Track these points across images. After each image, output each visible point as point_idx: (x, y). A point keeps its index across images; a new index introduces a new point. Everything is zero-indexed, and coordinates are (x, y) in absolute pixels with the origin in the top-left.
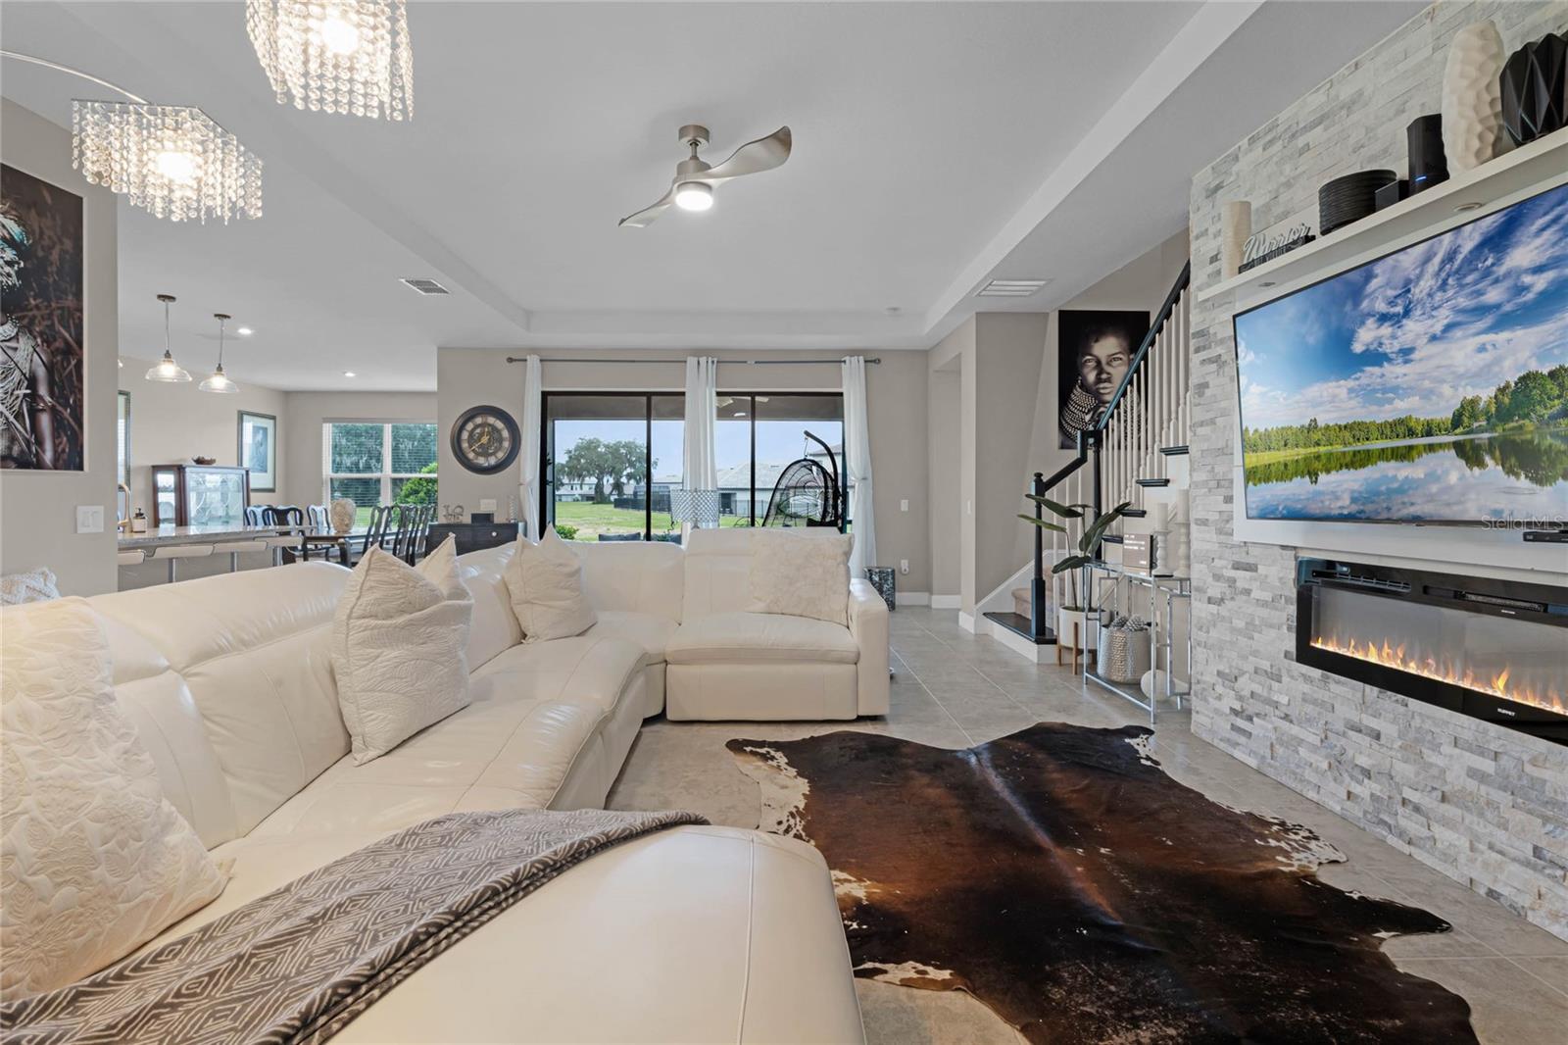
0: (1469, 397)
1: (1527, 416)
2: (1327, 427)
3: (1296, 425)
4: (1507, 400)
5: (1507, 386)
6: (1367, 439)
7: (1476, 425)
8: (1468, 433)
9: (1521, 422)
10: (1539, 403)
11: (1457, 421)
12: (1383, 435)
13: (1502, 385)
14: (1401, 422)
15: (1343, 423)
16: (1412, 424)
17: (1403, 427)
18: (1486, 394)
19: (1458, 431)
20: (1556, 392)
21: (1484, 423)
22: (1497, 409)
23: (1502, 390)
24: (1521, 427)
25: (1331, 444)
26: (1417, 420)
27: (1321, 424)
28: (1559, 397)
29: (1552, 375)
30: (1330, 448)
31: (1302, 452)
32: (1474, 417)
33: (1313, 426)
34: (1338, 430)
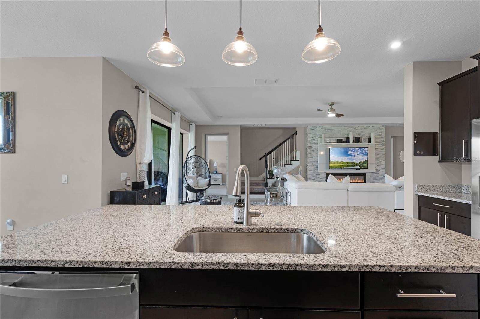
3: (339, 161)
6: (349, 164)
7: (361, 164)
10: (366, 163)
11: (359, 163)
12: (351, 164)
14: (353, 163)
15: (346, 162)
17: (354, 163)
18: (362, 161)
23: (364, 161)
25: (344, 164)
26: (356, 163)
27: (343, 161)
31: (340, 165)
33: (342, 161)
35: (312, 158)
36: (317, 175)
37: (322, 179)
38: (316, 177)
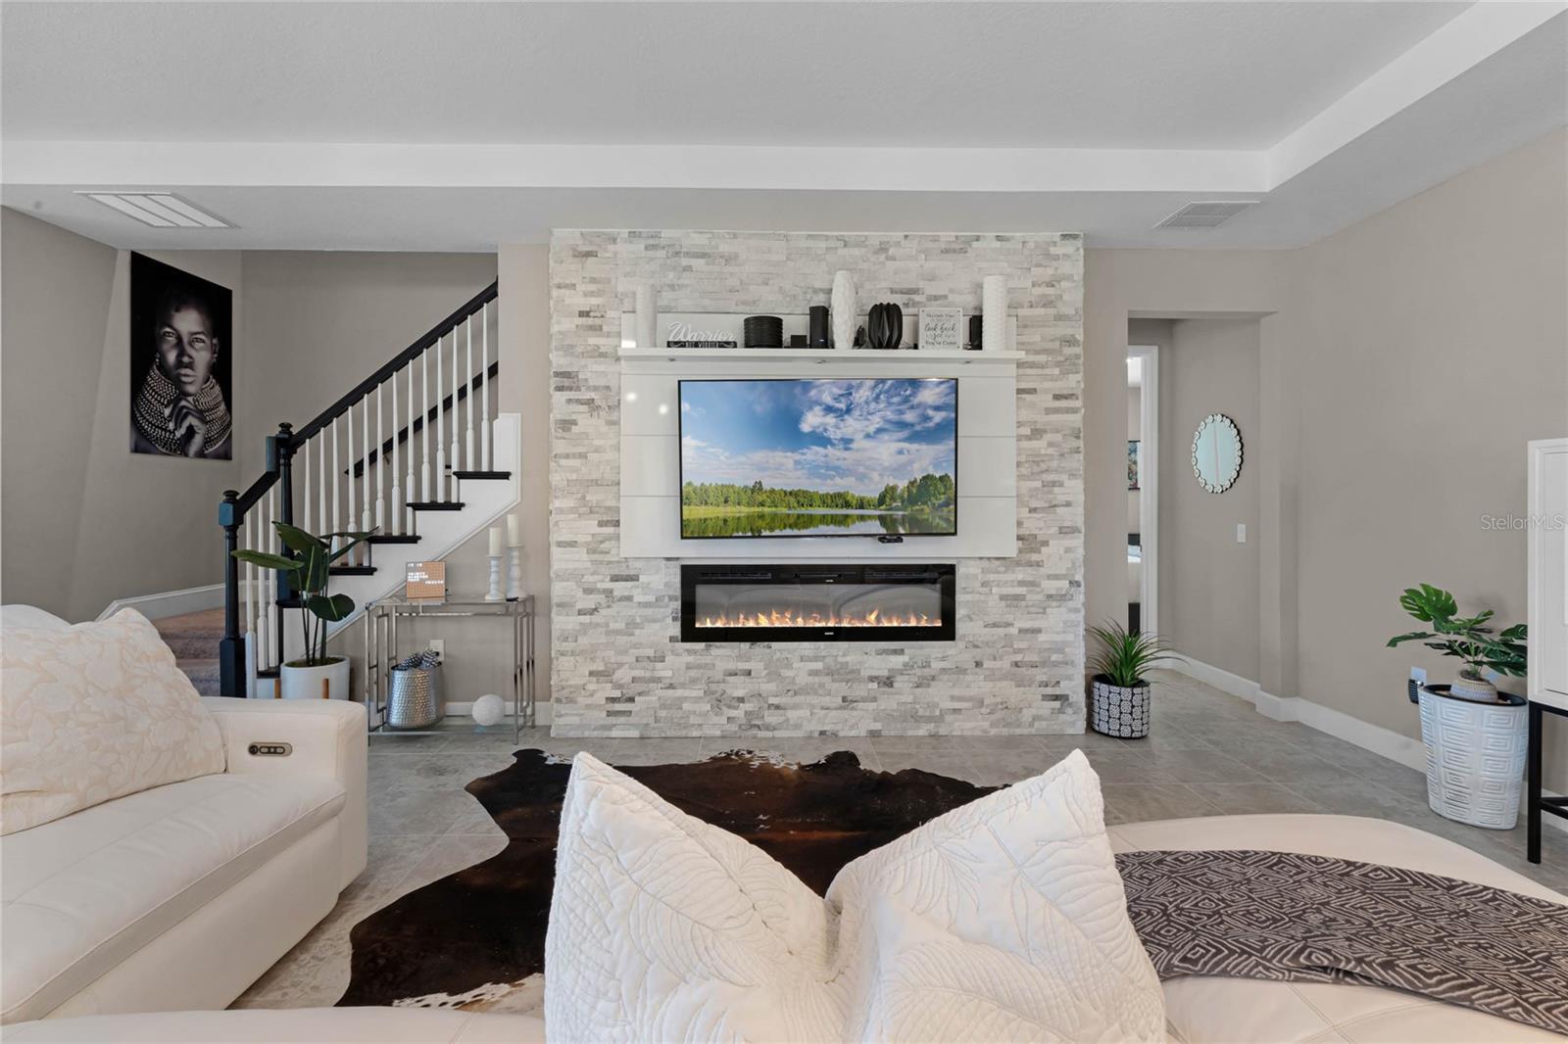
0: (891, 484)
1: (925, 503)
2: (773, 491)
3: (740, 484)
4: (914, 491)
5: (915, 481)
6: (811, 506)
7: (894, 505)
8: (890, 509)
9: (922, 506)
10: (934, 495)
11: (882, 500)
12: (824, 504)
13: (912, 480)
14: (839, 495)
15: (789, 490)
16: (849, 498)
17: (841, 500)
18: (902, 484)
19: (883, 507)
20: (943, 490)
21: (900, 504)
22: (909, 495)
23: (912, 483)
24: (922, 510)
25: (776, 506)
26: (853, 496)
27: (766, 486)
28: (944, 493)
29: (941, 478)
30: (774, 509)
31: (745, 508)
32: (893, 499)
33: (758, 487)
34: (783, 495)
35: (583, 456)
36: (615, 579)
37: (647, 605)
38: (609, 593)
